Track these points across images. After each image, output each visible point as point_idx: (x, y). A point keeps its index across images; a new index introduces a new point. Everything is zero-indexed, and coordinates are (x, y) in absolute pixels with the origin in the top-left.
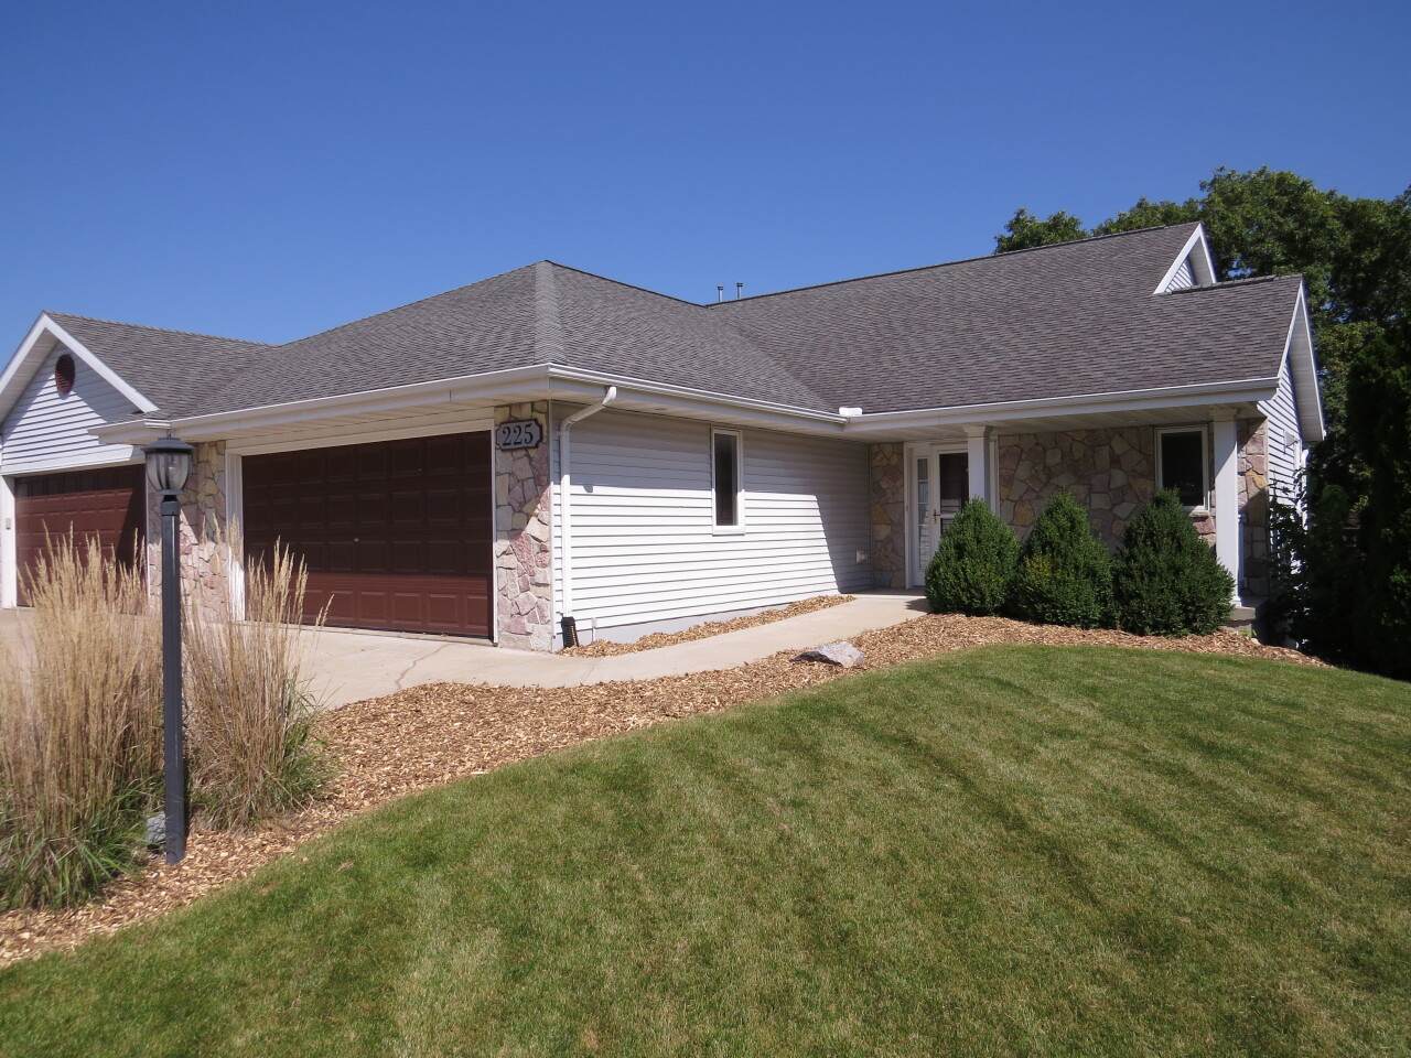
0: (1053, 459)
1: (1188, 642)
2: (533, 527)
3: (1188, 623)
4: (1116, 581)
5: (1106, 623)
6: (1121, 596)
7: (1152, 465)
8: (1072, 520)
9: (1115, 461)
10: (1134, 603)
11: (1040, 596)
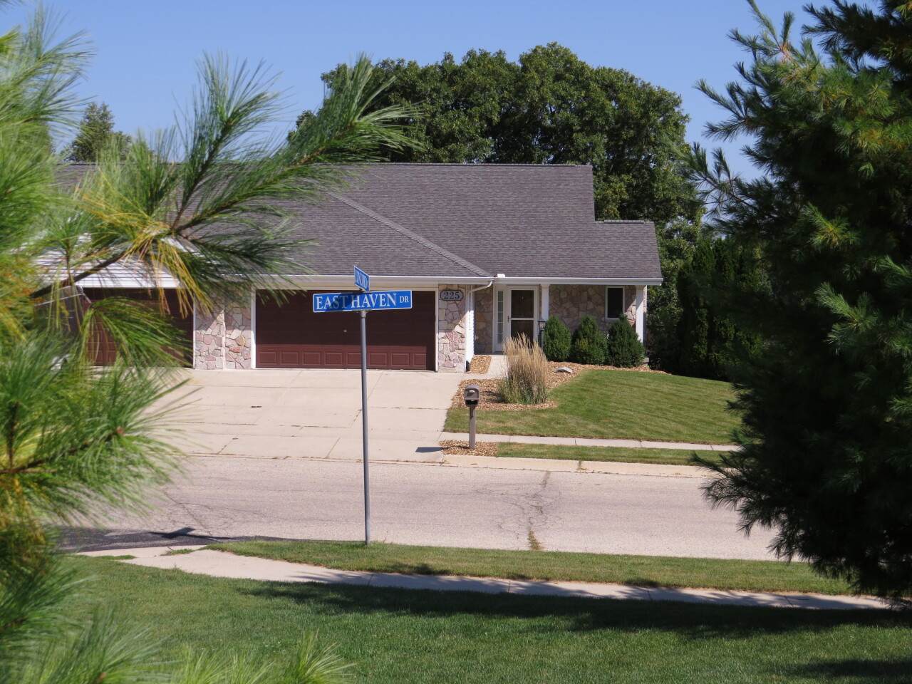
0: (563, 295)
1: (633, 369)
2: (457, 329)
3: (633, 363)
4: (609, 348)
5: (606, 363)
6: (612, 354)
7: (604, 300)
8: (594, 325)
9: (589, 298)
10: (616, 356)
11: (585, 353)
